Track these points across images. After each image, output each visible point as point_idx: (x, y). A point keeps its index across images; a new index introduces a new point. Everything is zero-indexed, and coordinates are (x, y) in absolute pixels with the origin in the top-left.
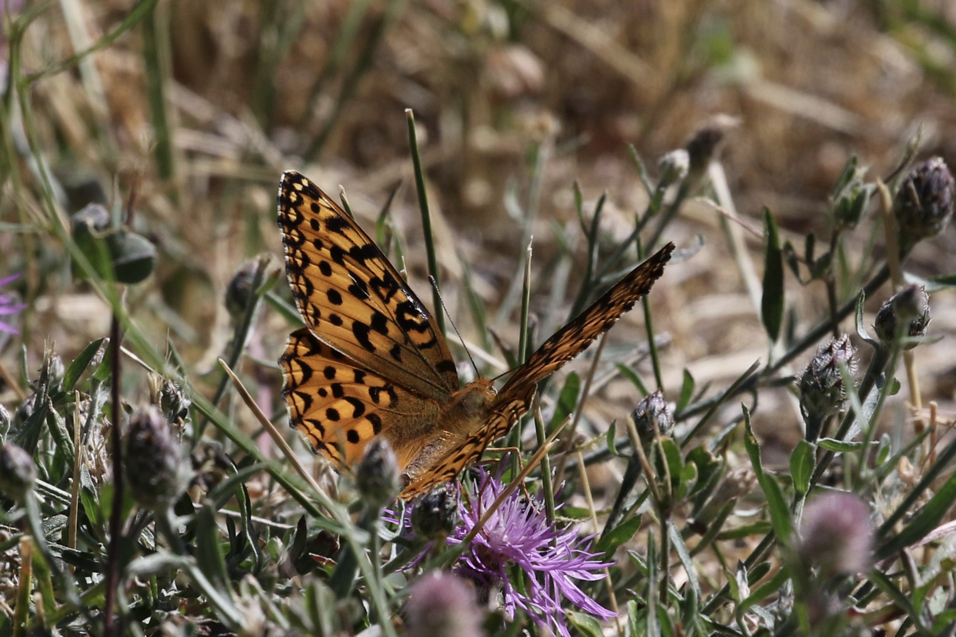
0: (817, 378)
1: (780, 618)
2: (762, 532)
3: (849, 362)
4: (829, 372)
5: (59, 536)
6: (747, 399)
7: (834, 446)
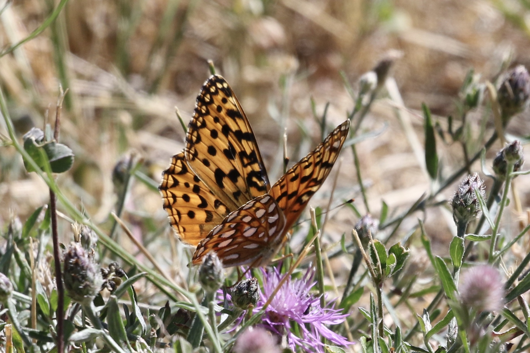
0: (462, 199)
1: (450, 341)
2: (435, 291)
3: (480, 189)
4: (468, 195)
5: (26, 323)
6: (419, 215)
7: (474, 238)
